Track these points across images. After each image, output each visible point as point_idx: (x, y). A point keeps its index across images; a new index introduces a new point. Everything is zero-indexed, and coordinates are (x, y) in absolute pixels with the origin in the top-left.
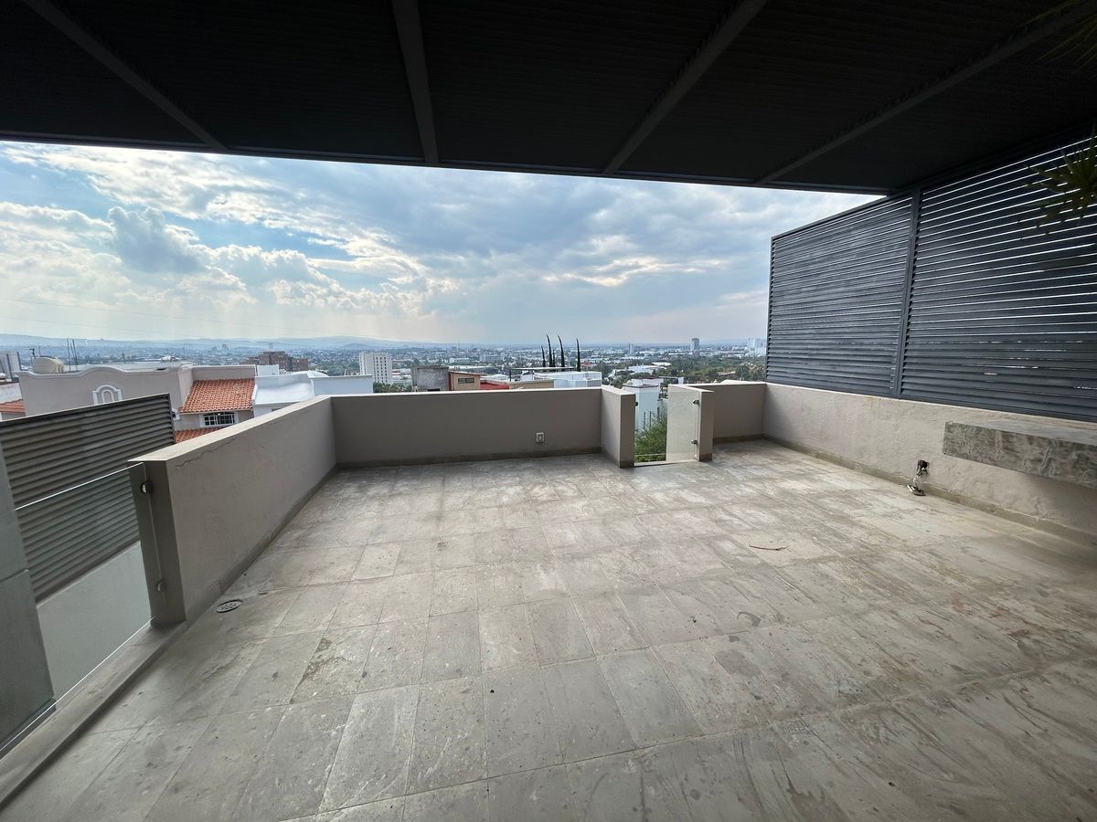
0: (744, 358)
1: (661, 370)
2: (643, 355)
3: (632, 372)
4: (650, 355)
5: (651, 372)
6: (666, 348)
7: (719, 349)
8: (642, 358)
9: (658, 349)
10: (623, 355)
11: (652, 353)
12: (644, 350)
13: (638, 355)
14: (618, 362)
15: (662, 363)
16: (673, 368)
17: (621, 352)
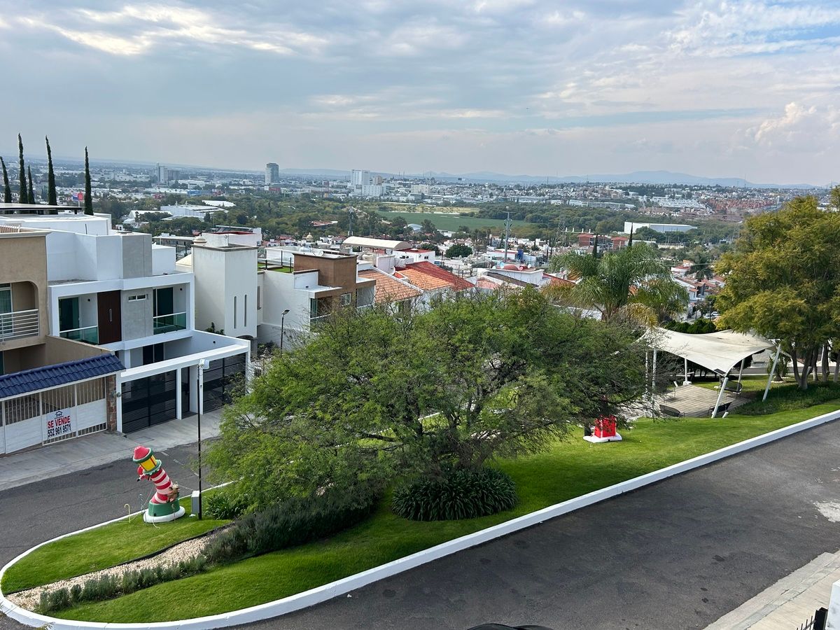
0: (347, 200)
1: (220, 215)
2: (184, 187)
3: (167, 215)
4: (198, 188)
5: (202, 217)
6: (223, 176)
7: (309, 183)
8: (184, 192)
9: (210, 176)
10: (148, 185)
11: (201, 183)
12: (186, 177)
13: (175, 186)
14: (140, 196)
15: (221, 203)
16: (239, 212)
17: (142, 178)
